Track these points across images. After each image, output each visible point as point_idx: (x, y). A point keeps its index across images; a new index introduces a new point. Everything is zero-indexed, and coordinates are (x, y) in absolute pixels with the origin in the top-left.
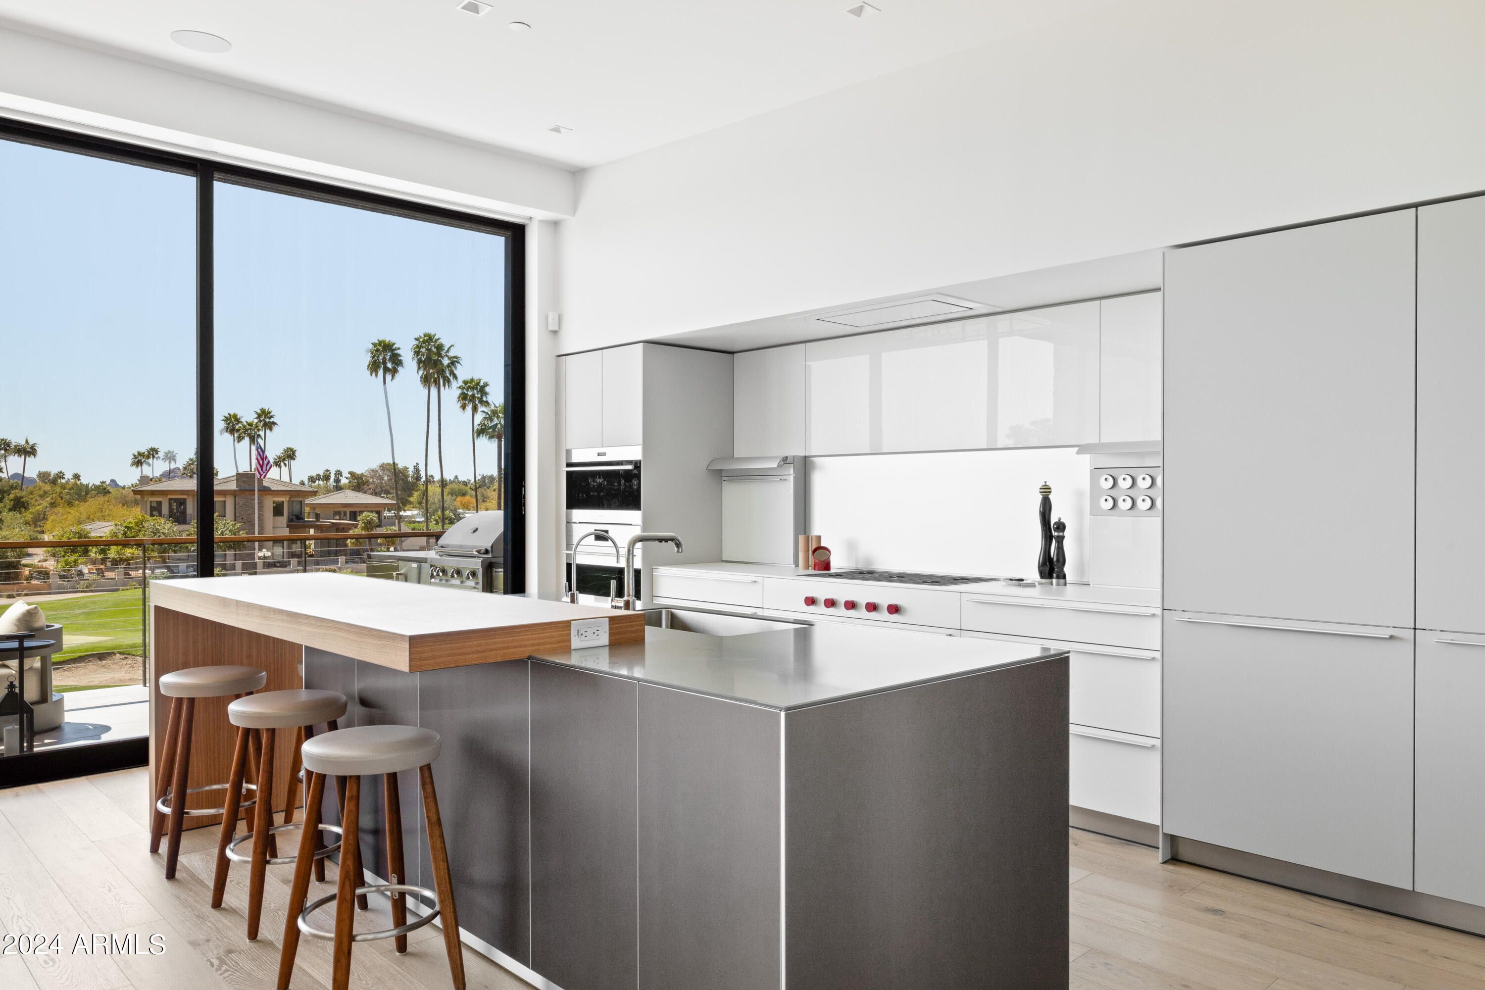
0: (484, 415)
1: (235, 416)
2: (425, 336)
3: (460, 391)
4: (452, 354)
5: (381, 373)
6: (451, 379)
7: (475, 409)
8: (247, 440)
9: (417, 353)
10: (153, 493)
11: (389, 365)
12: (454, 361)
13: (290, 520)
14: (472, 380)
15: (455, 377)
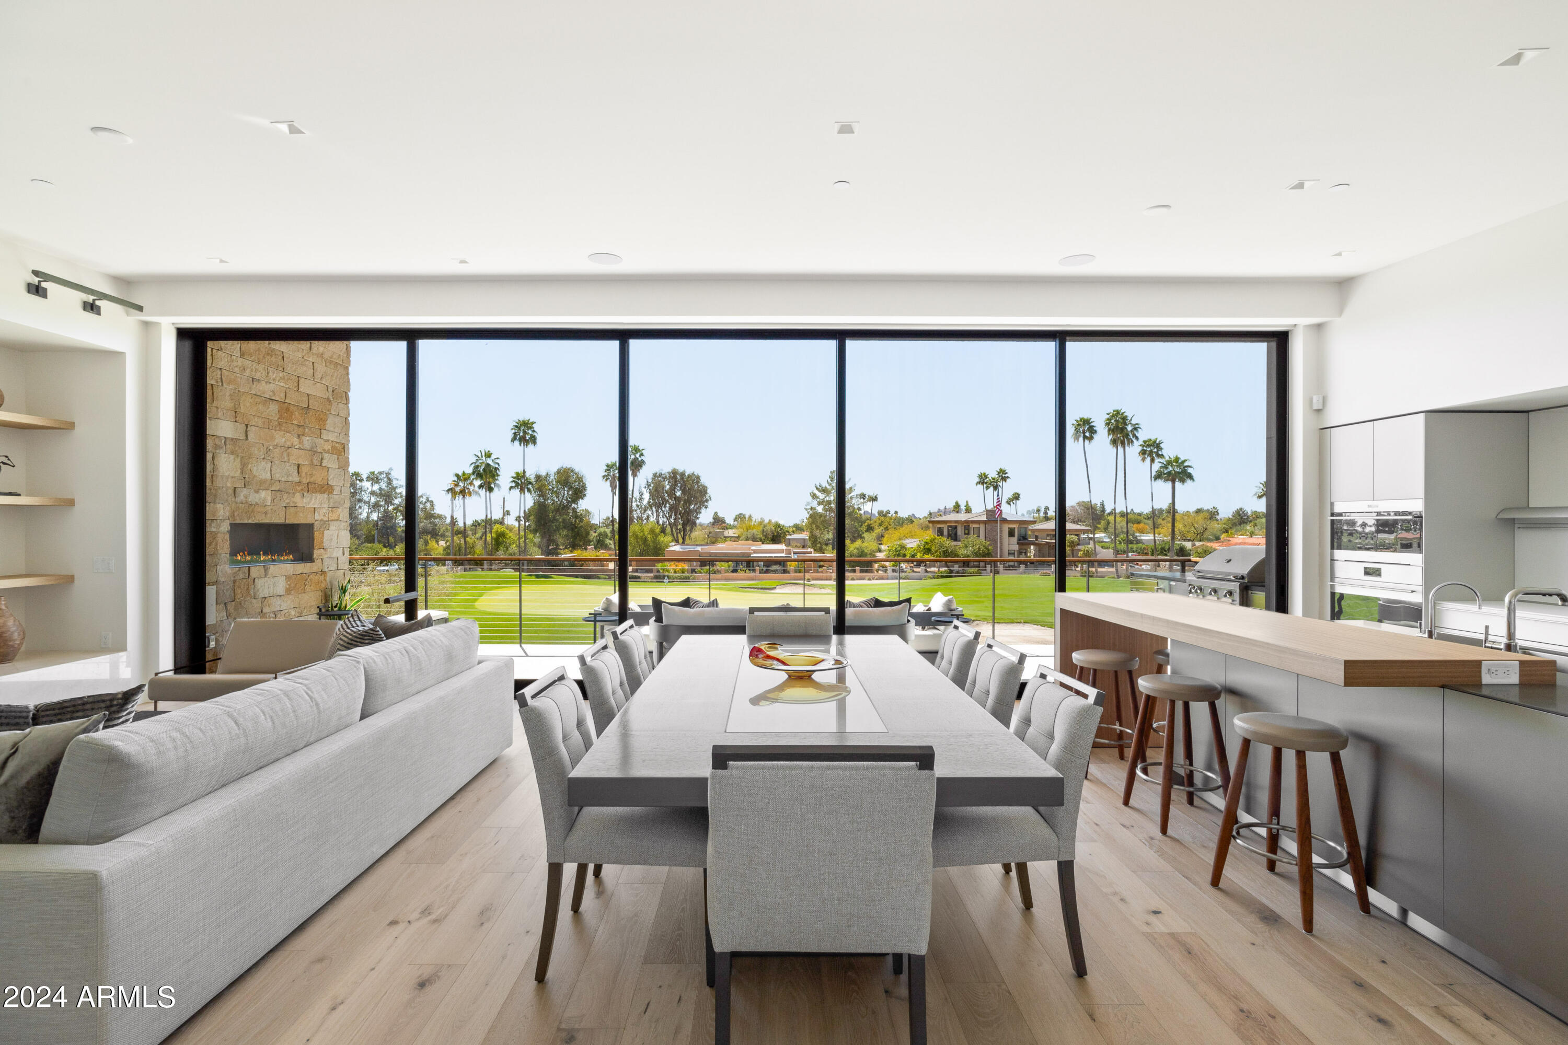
0: (1160, 465)
1: (984, 474)
2: (1114, 411)
3: (1140, 448)
4: (1133, 422)
5: (1081, 439)
6: (1134, 440)
7: (1152, 461)
8: (992, 488)
9: (1107, 424)
10: (939, 522)
11: (1087, 434)
12: (1136, 428)
13: (1019, 540)
14: (1150, 440)
15: (1137, 438)
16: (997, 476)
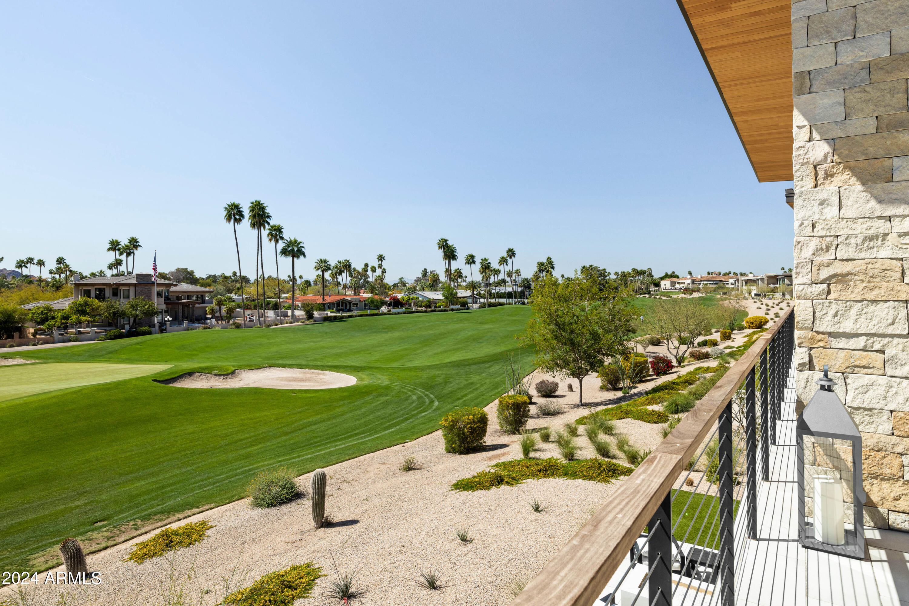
0: (284, 244)
1: (114, 241)
2: (256, 202)
3: (268, 231)
5: (232, 221)
8: (125, 254)
9: (251, 211)
10: (86, 285)
11: (237, 217)
12: (268, 216)
13: (166, 301)
14: (275, 226)
16: (129, 244)
